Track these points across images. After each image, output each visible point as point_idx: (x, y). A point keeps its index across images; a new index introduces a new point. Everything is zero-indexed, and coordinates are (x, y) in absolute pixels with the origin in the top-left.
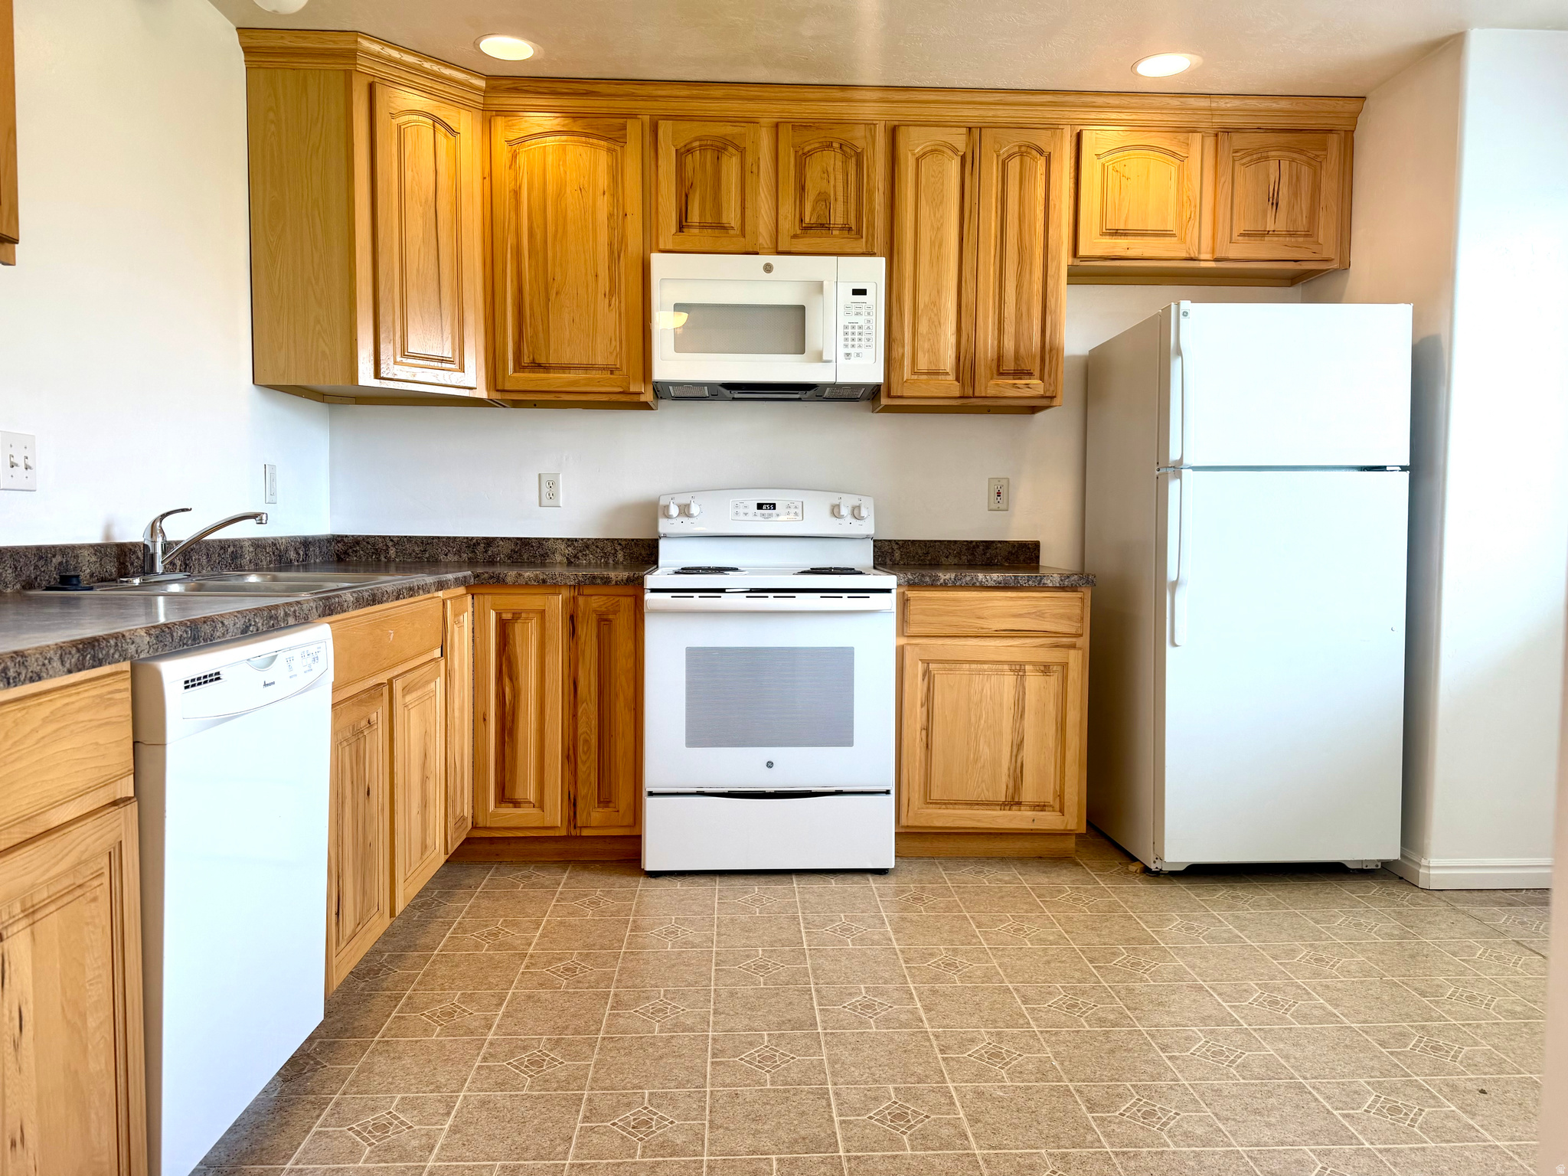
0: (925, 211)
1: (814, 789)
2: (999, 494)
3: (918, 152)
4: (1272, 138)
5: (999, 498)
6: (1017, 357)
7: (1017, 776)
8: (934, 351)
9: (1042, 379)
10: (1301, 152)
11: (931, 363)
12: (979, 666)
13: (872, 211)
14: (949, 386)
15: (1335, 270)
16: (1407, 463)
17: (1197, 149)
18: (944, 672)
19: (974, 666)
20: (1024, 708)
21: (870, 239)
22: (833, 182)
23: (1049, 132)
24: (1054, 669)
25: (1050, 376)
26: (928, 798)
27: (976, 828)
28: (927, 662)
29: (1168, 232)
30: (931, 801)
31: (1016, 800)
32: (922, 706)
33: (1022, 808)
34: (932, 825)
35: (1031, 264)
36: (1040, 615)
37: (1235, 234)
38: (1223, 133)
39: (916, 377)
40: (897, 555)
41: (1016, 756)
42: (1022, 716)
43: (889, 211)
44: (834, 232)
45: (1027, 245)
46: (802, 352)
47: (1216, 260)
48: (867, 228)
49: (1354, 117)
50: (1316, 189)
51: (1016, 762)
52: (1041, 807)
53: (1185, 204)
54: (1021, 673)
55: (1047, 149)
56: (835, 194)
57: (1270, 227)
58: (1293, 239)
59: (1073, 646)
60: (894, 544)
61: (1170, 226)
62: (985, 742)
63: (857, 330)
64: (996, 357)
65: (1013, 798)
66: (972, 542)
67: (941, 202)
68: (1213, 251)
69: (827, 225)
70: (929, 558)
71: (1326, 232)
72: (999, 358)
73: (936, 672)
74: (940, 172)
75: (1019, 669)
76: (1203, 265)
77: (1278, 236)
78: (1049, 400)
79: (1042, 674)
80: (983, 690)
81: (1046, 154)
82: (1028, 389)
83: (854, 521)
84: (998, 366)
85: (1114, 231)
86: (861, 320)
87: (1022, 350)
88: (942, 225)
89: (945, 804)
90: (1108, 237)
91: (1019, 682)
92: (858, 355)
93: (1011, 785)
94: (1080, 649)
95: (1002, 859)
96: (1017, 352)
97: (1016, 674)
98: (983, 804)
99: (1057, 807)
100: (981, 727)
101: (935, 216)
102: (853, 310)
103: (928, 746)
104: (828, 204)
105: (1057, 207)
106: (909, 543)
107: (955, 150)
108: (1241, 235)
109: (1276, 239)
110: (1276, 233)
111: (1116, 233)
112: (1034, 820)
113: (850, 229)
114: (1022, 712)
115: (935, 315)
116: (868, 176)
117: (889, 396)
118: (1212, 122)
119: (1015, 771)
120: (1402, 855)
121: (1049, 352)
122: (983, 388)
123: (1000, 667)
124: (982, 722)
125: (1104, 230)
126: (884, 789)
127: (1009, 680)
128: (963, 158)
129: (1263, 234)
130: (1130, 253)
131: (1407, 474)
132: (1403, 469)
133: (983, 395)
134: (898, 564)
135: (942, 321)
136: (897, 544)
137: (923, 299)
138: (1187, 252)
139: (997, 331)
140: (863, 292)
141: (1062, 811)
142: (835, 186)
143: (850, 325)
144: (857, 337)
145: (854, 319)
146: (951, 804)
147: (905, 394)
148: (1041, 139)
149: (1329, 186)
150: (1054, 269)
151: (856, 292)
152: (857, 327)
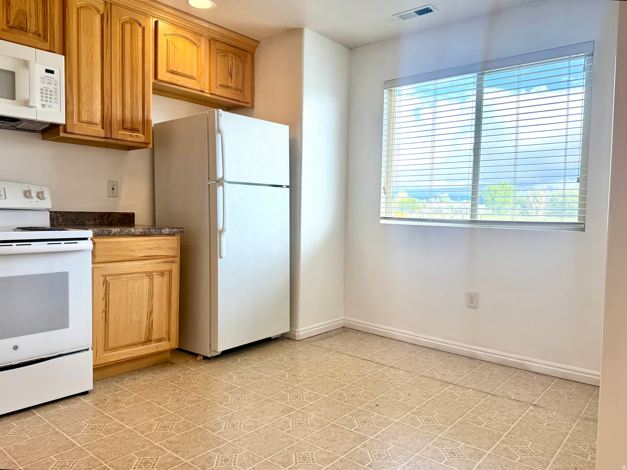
0: (83, 38)
1: (44, 357)
2: (113, 189)
3: (78, 5)
4: (230, 48)
5: (113, 191)
6: (132, 122)
7: (150, 328)
8: (90, 112)
9: (143, 134)
10: (238, 57)
11: (88, 117)
12: (131, 276)
13: (53, 28)
14: (98, 131)
15: (249, 107)
16: (288, 185)
17: (204, 44)
18: (114, 280)
19: (129, 276)
20: (153, 294)
21: (52, 43)
22: (29, 6)
23: (144, 17)
24: (166, 273)
25: (147, 133)
26: (107, 348)
27: (131, 357)
28: (105, 276)
29: (193, 77)
30: (108, 349)
31: (150, 339)
32: (103, 300)
33: (152, 343)
34: (109, 361)
35: (137, 78)
36: (160, 248)
37: (218, 85)
38: (212, 41)
39: (80, 124)
40: (60, 220)
41: (150, 318)
42: (152, 298)
43: (62, 31)
44: (29, 34)
45: (135, 68)
46: (13, 98)
47: (211, 94)
48: (50, 37)
49: (255, 48)
50: (244, 73)
51: (149, 321)
52: (160, 340)
53: (199, 67)
54: (151, 277)
55: (143, 24)
56: (30, 13)
57: (230, 85)
58: (237, 92)
59: (173, 262)
60: (58, 214)
61: (195, 75)
62: (135, 313)
63: (49, 93)
64: (121, 120)
65: (148, 339)
66: (101, 213)
67: (92, 35)
68: (210, 90)
69: (25, 29)
70: (79, 221)
71: (247, 93)
72: (123, 121)
73: (110, 281)
74: (90, 19)
75: (150, 275)
76: (206, 95)
77: (232, 89)
78: (146, 145)
79: (161, 276)
80: (134, 287)
81: (142, 27)
82: (138, 138)
83: (39, 200)
84: (123, 125)
85: (172, 71)
86: (51, 87)
87: (134, 118)
88: (92, 47)
89: (115, 349)
90: (169, 73)
91: (150, 282)
92: (50, 106)
93: (147, 333)
94: (176, 263)
95: (139, 370)
96: (132, 119)
97: (149, 277)
98: (134, 345)
99: (167, 339)
100: (133, 306)
101: (88, 41)
102: (46, 81)
103: (106, 320)
104: (25, 17)
105: (148, 53)
106: (67, 213)
107: (98, 11)
108: (220, 85)
109: (231, 90)
110: (231, 88)
111: (173, 72)
112: (157, 347)
113: (39, 35)
114: (152, 296)
115: (90, 93)
116: (50, 9)
117: (65, 131)
118: (208, 34)
119: (149, 325)
120: (290, 330)
121: (146, 122)
122: (116, 135)
123: (141, 275)
124: (134, 303)
125: (168, 70)
126: (86, 348)
127: (146, 281)
128: (102, 16)
129: (228, 87)
130: (179, 83)
131: (288, 189)
132: (287, 187)
133: (116, 138)
134: (61, 225)
135: (94, 97)
136: (60, 213)
137: (83, 83)
138: (201, 88)
139: (121, 107)
140: (52, 72)
141: (169, 340)
142: (30, 8)
143: (44, 89)
144: (49, 96)
145: (47, 86)
146: (118, 348)
147: (75, 132)
148: (141, 19)
149: (248, 73)
150: (147, 83)
151: (47, 71)
152: (48, 91)
